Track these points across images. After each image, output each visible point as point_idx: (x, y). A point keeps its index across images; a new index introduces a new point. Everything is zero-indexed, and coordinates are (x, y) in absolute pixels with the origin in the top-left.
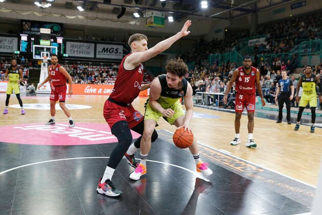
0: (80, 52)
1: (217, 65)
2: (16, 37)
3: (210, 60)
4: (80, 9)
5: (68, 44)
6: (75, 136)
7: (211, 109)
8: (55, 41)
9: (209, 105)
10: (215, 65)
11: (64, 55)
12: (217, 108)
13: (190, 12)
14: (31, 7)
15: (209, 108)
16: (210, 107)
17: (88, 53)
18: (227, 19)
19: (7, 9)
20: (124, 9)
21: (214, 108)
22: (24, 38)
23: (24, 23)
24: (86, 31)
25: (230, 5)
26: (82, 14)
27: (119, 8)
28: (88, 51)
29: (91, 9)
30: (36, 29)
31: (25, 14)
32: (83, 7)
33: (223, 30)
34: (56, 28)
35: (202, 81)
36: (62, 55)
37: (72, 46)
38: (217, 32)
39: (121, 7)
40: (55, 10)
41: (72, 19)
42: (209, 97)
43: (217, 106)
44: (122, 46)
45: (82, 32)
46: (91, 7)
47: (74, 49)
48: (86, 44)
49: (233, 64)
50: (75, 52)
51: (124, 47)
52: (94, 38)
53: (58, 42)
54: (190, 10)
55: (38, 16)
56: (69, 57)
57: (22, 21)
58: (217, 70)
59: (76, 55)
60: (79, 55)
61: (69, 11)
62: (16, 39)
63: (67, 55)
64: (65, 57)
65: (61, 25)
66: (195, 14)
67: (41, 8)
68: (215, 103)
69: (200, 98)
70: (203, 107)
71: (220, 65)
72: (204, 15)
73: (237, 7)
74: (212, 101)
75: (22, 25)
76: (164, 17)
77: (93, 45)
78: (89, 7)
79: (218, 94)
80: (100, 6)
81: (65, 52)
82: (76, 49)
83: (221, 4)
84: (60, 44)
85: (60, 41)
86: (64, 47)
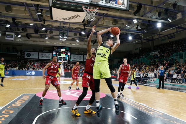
0: (77, 59)
2: (51, 53)
4: (78, 41)
5: (72, 55)
6: (75, 96)
8: (67, 54)
14: (58, 41)
17: (80, 59)
18: (140, 44)
19: (48, 42)
20: (96, 41)
22: (54, 53)
23: (55, 47)
24: (80, 50)
25: (142, 38)
26: (78, 43)
27: (93, 40)
29: (82, 41)
30: (59, 49)
31: (55, 43)
32: (79, 40)
33: (139, 49)
34: (67, 49)
37: (74, 56)
38: (136, 49)
39: (94, 40)
40: (67, 41)
41: (74, 45)
45: (78, 51)
46: (82, 40)
48: (79, 55)
52: (82, 53)
53: (68, 55)
54: (124, 41)
55: (60, 44)
56: (72, 61)
57: (54, 46)
58: (136, 66)
59: (75, 60)
61: (73, 42)
62: (51, 54)
63: (71, 60)
64: (71, 61)
65: (69, 47)
66: (126, 42)
67: (62, 41)
71: (138, 64)
72: (130, 42)
73: (144, 39)
75: (54, 48)
77: (83, 55)
78: (81, 40)
80: (85, 39)
82: (75, 58)
84: (69, 55)
85: (69, 54)
86: (70, 57)
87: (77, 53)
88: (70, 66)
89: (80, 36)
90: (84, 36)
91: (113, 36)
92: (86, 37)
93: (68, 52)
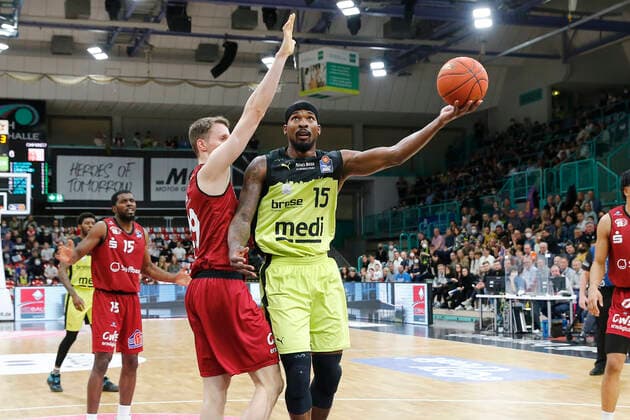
0: (99, 187)
1: (536, 203)
3: (512, 191)
4: (97, 53)
5: (64, 163)
7: (528, 347)
8: (22, 156)
9: (520, 334)
10: (528, 205)
11: (52, 198)
12: (548, 344)
13: (440, 43)
15: (518, 346)
16: (523, 342)
18: (556, 57)
20: (231, 48)
21: (538, 344)
24: (117, 120)
25: (566, 12)
26: (101, 67)
27: (215, 47)
28: (125, 180)
29: (130, 52)
32: (106, 49)
33: (545, 94)
34: (25, 117)
35: (491, 259)
36: (45, 196)
37: (76, 169)
38: (527, 99)
39: (221, 42)
40: (19, 61)
41: (72, 86)
42: (517, 310)
43: (545, 338)
45: (106, 123)
46: (129, 46)
47: (80, 179)
48: (117, 161)
49: (587, 197)
50: (85, 187)
53: (31, 158)
54: (440, 38)
56: (66, 203)
58: (534, 223)
59: (87, 195)
60: (96, 196)
61: (65, 62)
63: (59, 198)
64: (55, 203)
65: (39, 105)
66: (453, 47)
68: (537, 327)
69: (488, 312)
70: (501, 344)
71: (542, 203)
72: (483, 52)
73: (586, 19)
74: (528, 322)
76: (357, 64)
77: (140, 161)
78: (124, 46)
79: (548, 297)
80: (155, 41)
81: (52, 189)
82: (87, 178)
83: (533, 13)
84: (36, 165)
85: (37, 153)
86: (50, 174)
87: (99, 143)
88: (50, 240)
89: (113, 16)
90: (146, 18)
91: (356, 11)
92: (157, 21)
93: (31, 136)
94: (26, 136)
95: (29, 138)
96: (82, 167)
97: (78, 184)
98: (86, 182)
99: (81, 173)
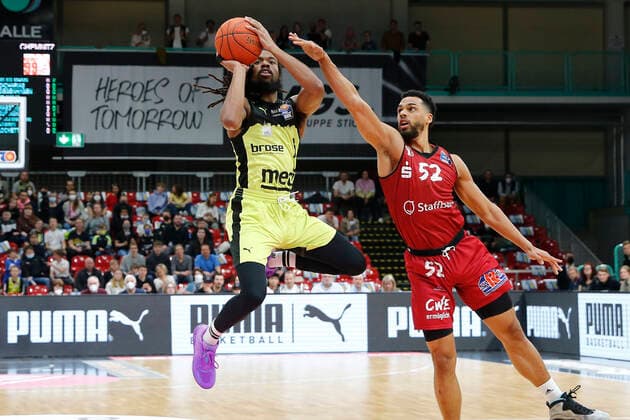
0: (146, 121)
5: (85, 78)
11: (63, 140)
17: (191, 121)
28: (191, 108)
36: (53, 138)
37: (105, 88)
44: (378, 72)
47: (114, 106)
50: (122, 121)
51: (385, 77)
53: (28, 70)
56: (88, 148)
59: (125, 135)
60: (141, 137)
63: (76, 140)
64: (69, 150)
77: (217, 73)
81: (65, 124)
82: (125, 105)
84: (36, 82)
85: (39, 63)
86: (61, 97)
88: (59, 214)
93: (28, 32)
94: (19, 32)
95: (24, 35)
96: (116, 85)
97: (109, 117)
98: (124, 112)
99: (114, 94)
